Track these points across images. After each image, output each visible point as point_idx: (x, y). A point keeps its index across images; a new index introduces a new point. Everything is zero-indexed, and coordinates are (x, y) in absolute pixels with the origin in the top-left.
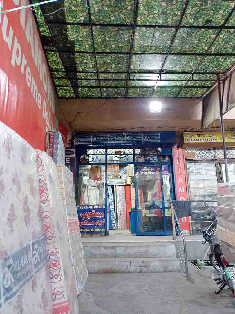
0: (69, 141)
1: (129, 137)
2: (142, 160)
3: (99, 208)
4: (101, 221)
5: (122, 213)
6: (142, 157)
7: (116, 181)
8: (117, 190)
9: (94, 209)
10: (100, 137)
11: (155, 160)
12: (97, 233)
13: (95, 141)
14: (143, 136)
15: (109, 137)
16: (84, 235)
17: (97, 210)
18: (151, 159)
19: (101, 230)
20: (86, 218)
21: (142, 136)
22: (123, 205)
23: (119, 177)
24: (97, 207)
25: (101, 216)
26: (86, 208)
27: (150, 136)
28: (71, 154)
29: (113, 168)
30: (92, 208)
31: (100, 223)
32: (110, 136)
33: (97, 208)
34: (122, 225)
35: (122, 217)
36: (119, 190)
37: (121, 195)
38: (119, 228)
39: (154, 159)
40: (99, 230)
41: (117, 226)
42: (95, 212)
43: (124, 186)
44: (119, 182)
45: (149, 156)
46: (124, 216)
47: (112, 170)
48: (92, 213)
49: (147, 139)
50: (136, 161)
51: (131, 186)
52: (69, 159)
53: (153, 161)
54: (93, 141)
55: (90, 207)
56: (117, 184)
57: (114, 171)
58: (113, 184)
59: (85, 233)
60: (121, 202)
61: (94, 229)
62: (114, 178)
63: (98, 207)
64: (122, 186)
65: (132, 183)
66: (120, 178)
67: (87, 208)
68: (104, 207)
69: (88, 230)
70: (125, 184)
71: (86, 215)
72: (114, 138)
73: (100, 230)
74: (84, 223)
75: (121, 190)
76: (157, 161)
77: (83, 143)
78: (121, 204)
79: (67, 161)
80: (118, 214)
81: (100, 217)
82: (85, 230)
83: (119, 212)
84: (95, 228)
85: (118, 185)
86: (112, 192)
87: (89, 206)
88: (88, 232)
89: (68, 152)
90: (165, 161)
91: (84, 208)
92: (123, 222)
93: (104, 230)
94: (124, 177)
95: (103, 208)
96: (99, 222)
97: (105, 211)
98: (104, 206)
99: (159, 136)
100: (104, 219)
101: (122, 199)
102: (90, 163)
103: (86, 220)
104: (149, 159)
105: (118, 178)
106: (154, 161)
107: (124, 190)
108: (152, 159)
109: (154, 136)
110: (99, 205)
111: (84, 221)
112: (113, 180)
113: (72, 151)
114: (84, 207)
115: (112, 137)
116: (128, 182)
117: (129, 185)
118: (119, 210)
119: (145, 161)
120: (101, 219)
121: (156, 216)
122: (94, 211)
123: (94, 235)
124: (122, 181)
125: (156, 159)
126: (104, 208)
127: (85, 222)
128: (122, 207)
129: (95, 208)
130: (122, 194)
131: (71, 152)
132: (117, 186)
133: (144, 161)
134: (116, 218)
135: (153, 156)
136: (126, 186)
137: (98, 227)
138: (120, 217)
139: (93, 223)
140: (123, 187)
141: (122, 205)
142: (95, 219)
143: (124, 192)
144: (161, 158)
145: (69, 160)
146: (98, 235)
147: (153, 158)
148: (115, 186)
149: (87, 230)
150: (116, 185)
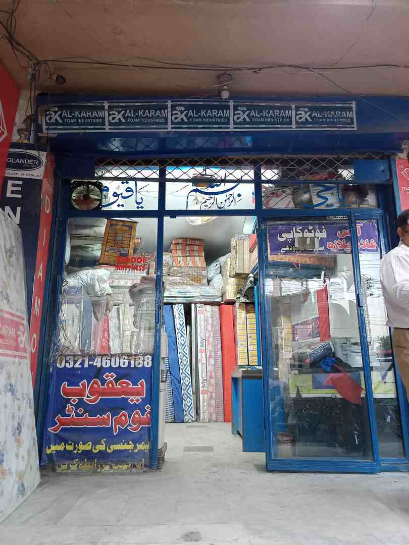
0: (25, 121)
1: (244, 112)
2: (284, 202)
3: (132, 365)
4: (137, 414)
5: (211, 377)
6: (284, 195)
7: (195, 291)
8: (199, 316)
9: (111, 369)
10: (136, 110)
11: (328, 202)
12: (120, 457)
13: (120, 123)
14: (293, 106)
15: (169, 109)
16: (69, 468)
17: (122, 374)
18: (316, 201)
19: (135, 447)
20: (81, 403)
21: (290, 108)
22: (213, 354)
23: (205, 281)
24: (124, 362)
25: (138, 394)
26: (82, 363)
27: (321, 110)
28: (29, 167)
29: (189, 259)
30: (106, 364)
31: (133, 422)
32: (173, 107)
33: (122, 365)
34: (212, 410)
35: (211, 389)
36: (205, 317)
37: (210, 328)
38: (201, 417)
39: (327, 199)
40: (126, 447)
41: (197, 413)
42: (116, 380)
43: (219, 304)
44: (203, 293)
45: (308, 191)
46: (217, 384)
47: (186, 262)
48: (103, 382)
49: (308, 118)
50: (264, 207)
51: (237, 304)
52: (21, 183)
53: (323, 207)
54: (110, 124)
55: (97, 363)
56: (197, 300)
57: (191, 265)
58: (188, 300)
59: (73, 459)
60: (210, 348)
61: (108, 445)
62: (192, 285)
63: (126, 361)
64: (212, 304)
65: (239, 296)
66: (207, 284)
67: (86, 366)
68: (148, 362)
69: (88, 447)
70: (219, 300)
71: (83, 390)
72: (191, 113)
73: (129, 447)
74: (72, 422)
75: (209, 314)
76: (336, 206)
77: (76, 130)
78: (208, 354)
79: (13, 192)
80: (201, 381)
81: (134, 400)
82: (75, 449)
83: (204, 375)
84: (112, 440)
85: (200, 303)
86: (184, 320)
87: (95, 356)
88: (87, 455)
89: (18, 160)
90: (364, 206)
91: (77, 366)
92: (213, 402)
93: (147, 447)
94: (218, 281)
95: (146, 366)
96: (130, 416)
97: (151, 376)
98: (150, 357)
99: (350, 109)
100: (148, 407)
101: (211, 339)
102: (104, 209)
103: (81, 410)
104: (310, 200)
105: (203, 285)
106: (328, 205)
107: (218, 316)
108: (320, 201)
109: (335, 109)
110: (130, 355)
111: (73, 413)
112: (189, 287)
113: (34, 158)
114: (75, 362)
115: (183, 109)
116: (227, 294)
117: (231, 303)
118: (202, 370)
119: (295, 204)
120: (136, 406)
121: (339, 396)
122: (110, 377)
123: (107, 468)
124: (213, 291)
125: (332, 200)
126: (150, 365)
127: (78, 415)
128: (212, 361)
129: (117, 365)
130: (213, 326)
131: (30, 161)
132: (198, 305)
133: (292, 206)
134: (194, 390)
135: (322, 191)
136: (224, 304)
137: (124, 435)
138: (205, 389)
139: (104, 421)
140: (213, 307)
141: (210, 357)
142: (116, 406)
143: (219, 319)
144: (352, 198)
145: (19, 189)
146: (125, 467)
147: (323, 198)
148: (193, 305)
149: (82, 447)
150: (195, 303)
